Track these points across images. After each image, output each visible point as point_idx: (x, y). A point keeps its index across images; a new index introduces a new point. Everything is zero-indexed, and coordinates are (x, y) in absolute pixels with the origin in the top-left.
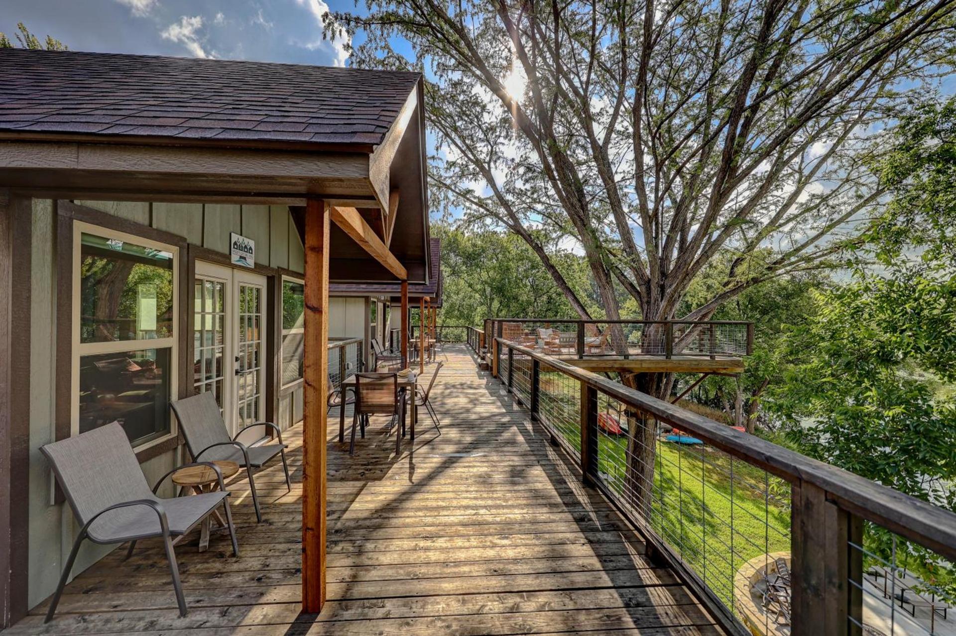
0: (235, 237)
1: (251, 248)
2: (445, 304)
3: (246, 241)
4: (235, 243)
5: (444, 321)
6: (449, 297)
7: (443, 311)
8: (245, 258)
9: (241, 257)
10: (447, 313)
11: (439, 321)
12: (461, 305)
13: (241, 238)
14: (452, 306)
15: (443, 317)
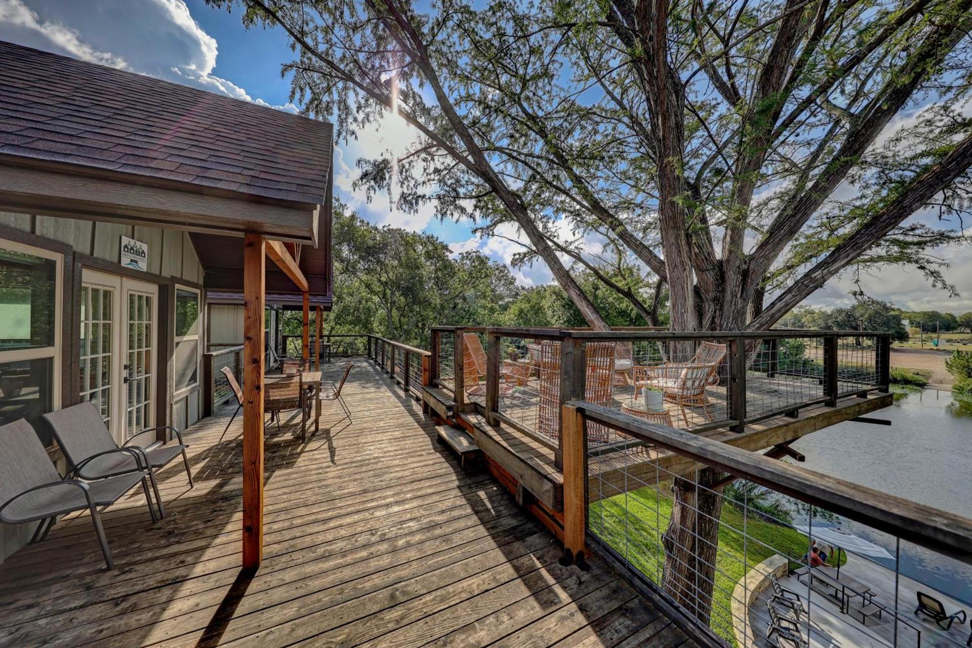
0: (125, 240)
1: (143, 252)
2: (334, 307)
3: (138, 244)
4: (126, 246)
5: (333, 328)
6: (340, 298)
7: (332, 316)
8: (136, 262)
9: (132, 261)
10: (338, 317)
11: (327, 328)
12: (357, 309)
13: (132, 242)
14: (345, 309)
15: (333, 324)
